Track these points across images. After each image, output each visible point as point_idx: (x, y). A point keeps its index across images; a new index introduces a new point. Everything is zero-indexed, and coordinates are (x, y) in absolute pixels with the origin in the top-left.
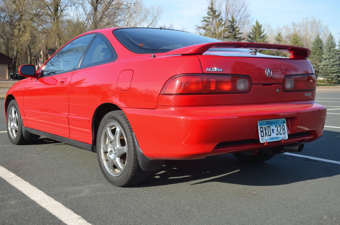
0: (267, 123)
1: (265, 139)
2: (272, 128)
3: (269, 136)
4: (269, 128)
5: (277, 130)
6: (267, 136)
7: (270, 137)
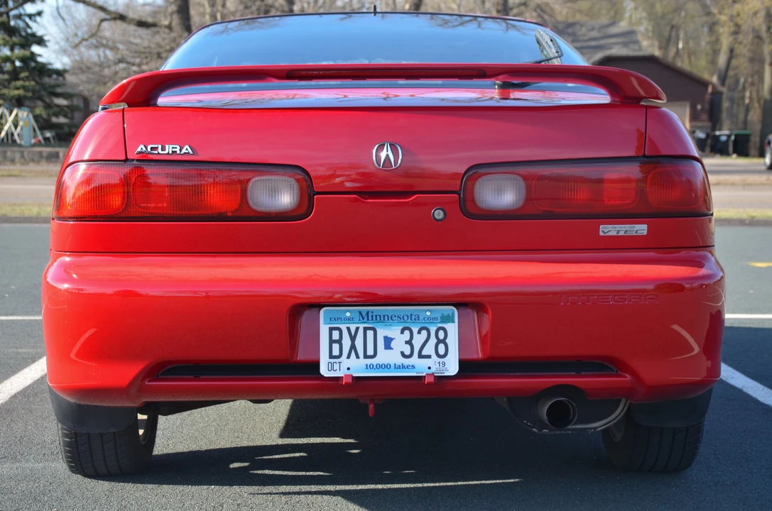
0: (363, 317)
1: (344, 367)
2: (382, 333)
3: (366, 356)
4: (370, 334)
5: (409, 342)
6: (358, 357)
7: (369, 361)
